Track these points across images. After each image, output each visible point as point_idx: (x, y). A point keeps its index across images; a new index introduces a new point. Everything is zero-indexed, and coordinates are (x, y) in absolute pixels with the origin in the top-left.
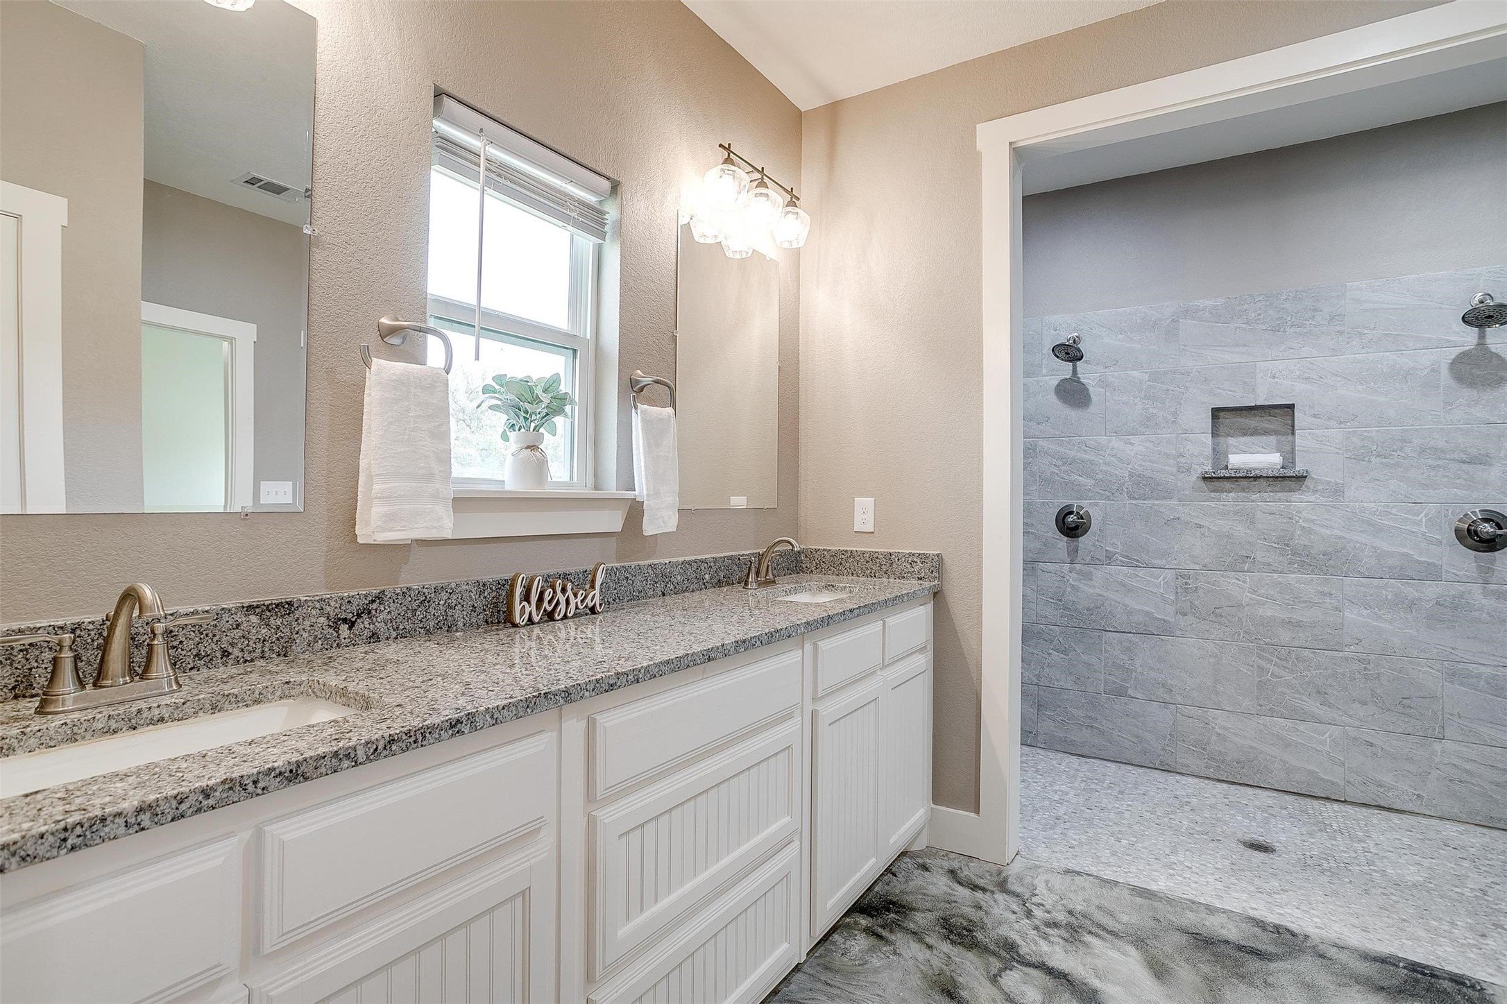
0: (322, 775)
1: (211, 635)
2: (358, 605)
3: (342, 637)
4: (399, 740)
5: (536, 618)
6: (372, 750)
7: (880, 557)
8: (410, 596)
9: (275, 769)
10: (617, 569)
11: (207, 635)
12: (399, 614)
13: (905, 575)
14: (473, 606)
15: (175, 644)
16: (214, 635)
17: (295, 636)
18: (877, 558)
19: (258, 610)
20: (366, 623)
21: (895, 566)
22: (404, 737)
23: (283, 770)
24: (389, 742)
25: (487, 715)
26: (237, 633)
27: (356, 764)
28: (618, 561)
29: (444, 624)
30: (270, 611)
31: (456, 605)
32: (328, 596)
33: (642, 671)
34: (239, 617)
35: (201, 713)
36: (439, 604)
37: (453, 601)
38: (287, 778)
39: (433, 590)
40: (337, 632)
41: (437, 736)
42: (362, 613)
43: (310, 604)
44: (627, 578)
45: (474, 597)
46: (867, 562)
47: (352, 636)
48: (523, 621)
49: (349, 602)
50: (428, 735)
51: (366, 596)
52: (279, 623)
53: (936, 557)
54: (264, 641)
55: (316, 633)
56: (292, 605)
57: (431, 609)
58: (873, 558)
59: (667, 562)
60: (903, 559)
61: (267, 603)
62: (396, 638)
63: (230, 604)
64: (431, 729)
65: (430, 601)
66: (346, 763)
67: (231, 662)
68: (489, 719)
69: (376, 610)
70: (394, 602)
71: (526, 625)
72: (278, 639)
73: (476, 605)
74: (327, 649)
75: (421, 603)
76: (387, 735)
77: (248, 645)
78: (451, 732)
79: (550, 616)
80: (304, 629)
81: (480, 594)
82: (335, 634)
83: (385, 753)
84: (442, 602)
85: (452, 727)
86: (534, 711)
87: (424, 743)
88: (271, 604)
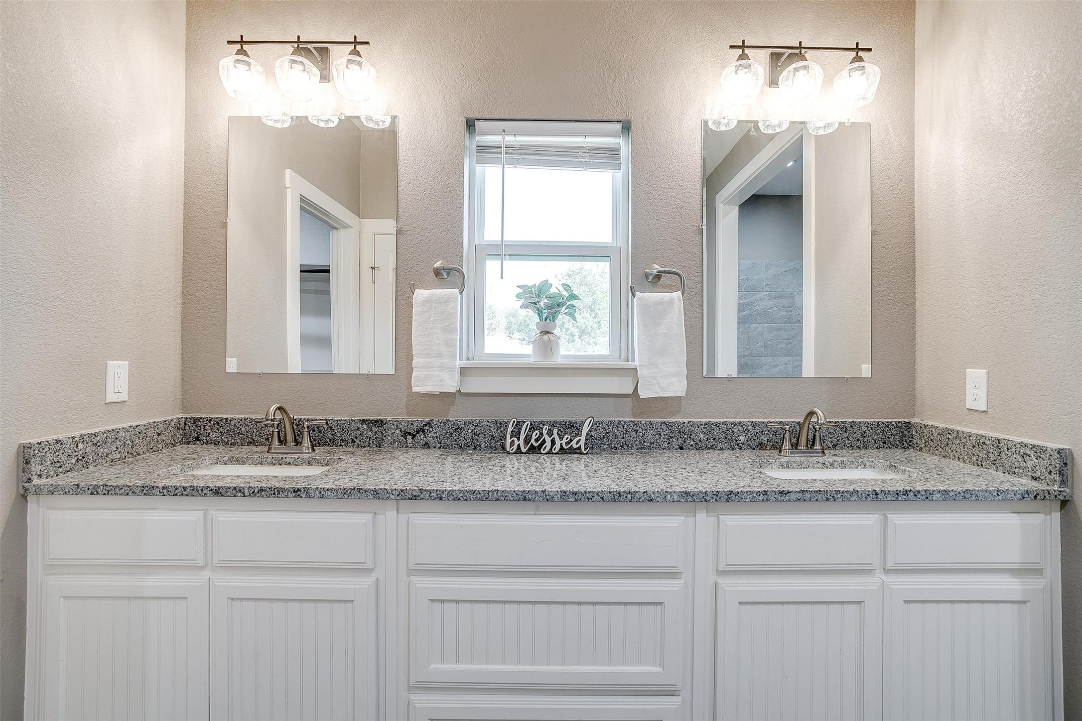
0: (228, 496)
1: (347, 431)
2: (417, 426)
3: (408, 442)
4: (265, 491)
5: (524, 450)
6: (252, 492)
7: (988, 442)
8: (448, 425)
9: (209, 487)
10: (625, 422)
11: (345, 431)
12: (441, 434)
13: (1016, 470)
14: (492, 436)
15: (333, 433)
16: (348, 432)
17: (384, 438)
18: (984, 443)
19: (367, 422)
20: (422, 437)
21: (1004, 456)
22: (268, 490)
23: (213, 488)
24: (260, 490)
25: (317, 491)
26: (358, 432)
27: (244, 496)
28: (634, 417)
29: (471, 444)
30: (372, 424)
31: (480, 434)
32: (401, 419)
33: (446, 493)
34: (359, 425)
35: (304, 465)
36: (467, 432)
37: (478, 430)
38: (214, 493)
39: (464, 423)
40: (406, 439)
41: (286, 494)
42: (419, 431)
43: (391, 422)
44: (637, 431)
45: (493, 430)
46: (974, 446)
47: (414, 442)
48: (512, 450)
49: (412, 424)
50: (281, 492)
51: (421, 422)
52: (376, 430)
53: (1056, 453)
54: (370, 437)
55: (394, 438)
56: (383, 422)
57: (462, 434)
58: (980, 442)
59: (686, 421)
60: (1014, 449)
61: (371, 419)
62: (440, 448)
63: (356, 418)
64: (283, 490)
65: (461, 429)
66: (239, 494)
67: (356, 446)
68: (318, 494)
69: (428, 430)
70: (438, 427)
71: (515, 453)
72: (376, 438)
73: (494, 436)
74: (400, 448)
75: (456, 430)
76: (259, 486)
77: (363, 439)
78: (294, 494)
79: (533, 450)
80: (388, 435)
81: (497, 429)
82: (405, 440)
83: (258, 495)
84: (470, 431)
85: (295, 492)
86: (350, 498)
87: (279, 496)
88: (373, 420)
